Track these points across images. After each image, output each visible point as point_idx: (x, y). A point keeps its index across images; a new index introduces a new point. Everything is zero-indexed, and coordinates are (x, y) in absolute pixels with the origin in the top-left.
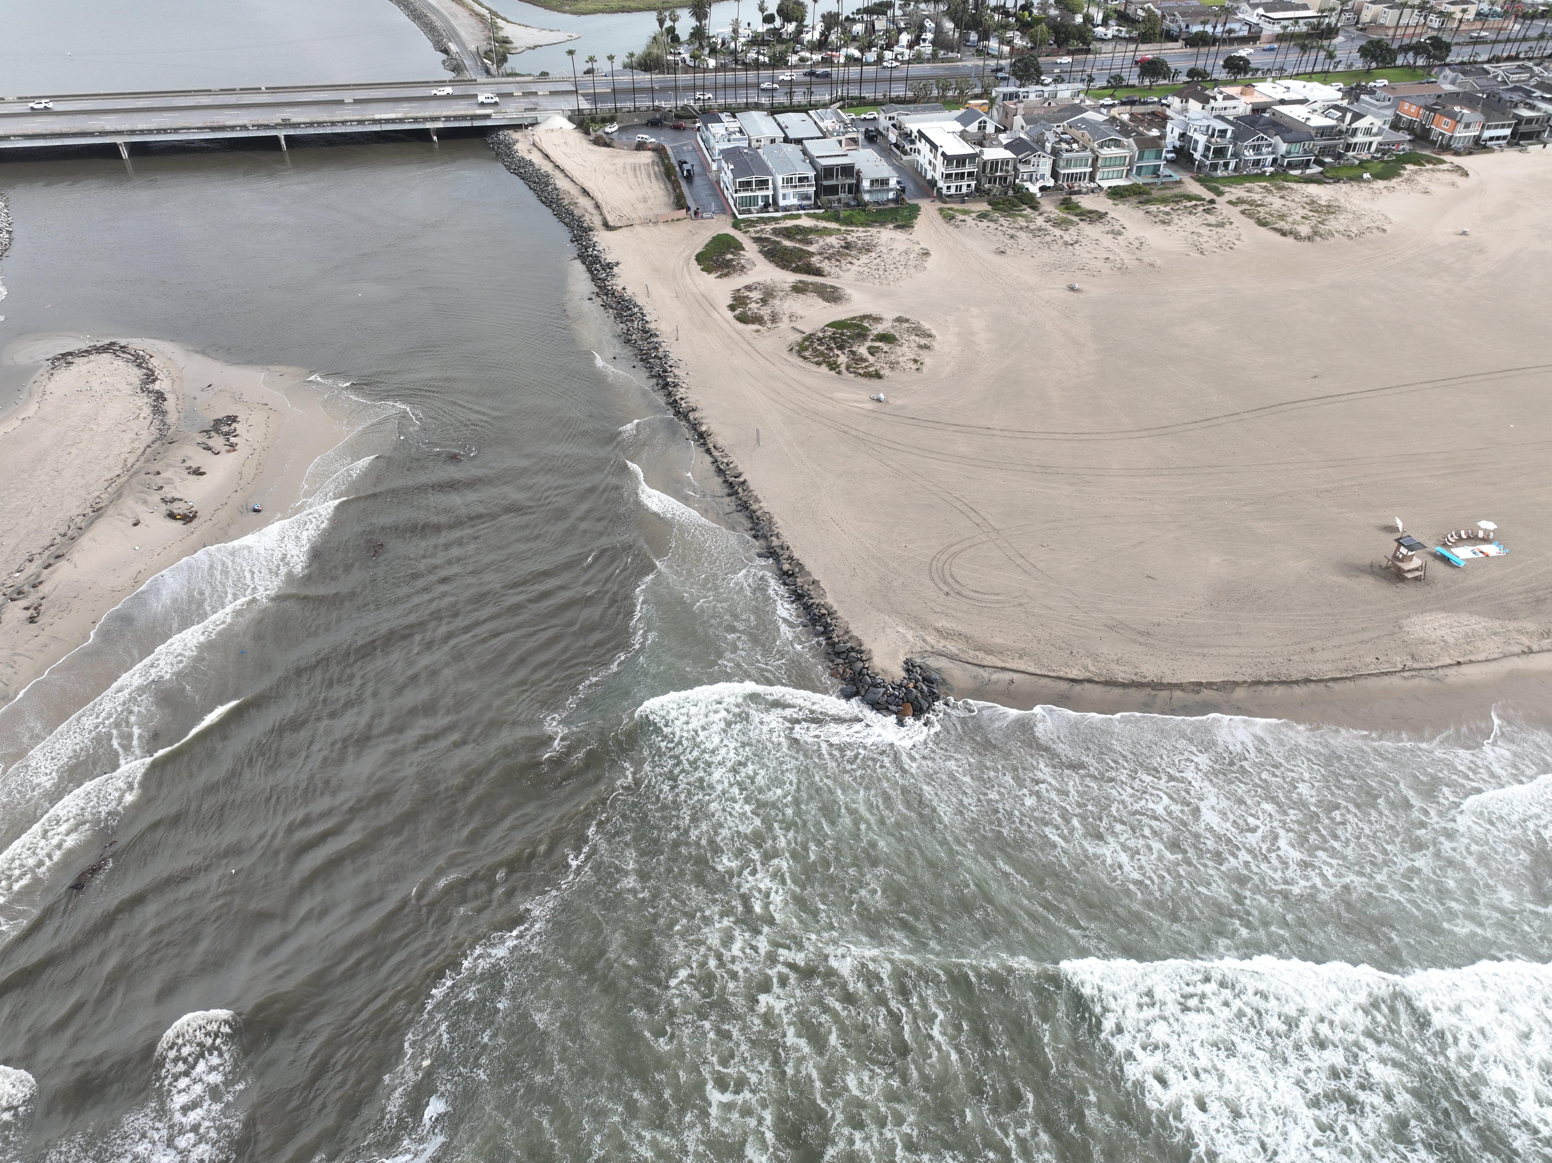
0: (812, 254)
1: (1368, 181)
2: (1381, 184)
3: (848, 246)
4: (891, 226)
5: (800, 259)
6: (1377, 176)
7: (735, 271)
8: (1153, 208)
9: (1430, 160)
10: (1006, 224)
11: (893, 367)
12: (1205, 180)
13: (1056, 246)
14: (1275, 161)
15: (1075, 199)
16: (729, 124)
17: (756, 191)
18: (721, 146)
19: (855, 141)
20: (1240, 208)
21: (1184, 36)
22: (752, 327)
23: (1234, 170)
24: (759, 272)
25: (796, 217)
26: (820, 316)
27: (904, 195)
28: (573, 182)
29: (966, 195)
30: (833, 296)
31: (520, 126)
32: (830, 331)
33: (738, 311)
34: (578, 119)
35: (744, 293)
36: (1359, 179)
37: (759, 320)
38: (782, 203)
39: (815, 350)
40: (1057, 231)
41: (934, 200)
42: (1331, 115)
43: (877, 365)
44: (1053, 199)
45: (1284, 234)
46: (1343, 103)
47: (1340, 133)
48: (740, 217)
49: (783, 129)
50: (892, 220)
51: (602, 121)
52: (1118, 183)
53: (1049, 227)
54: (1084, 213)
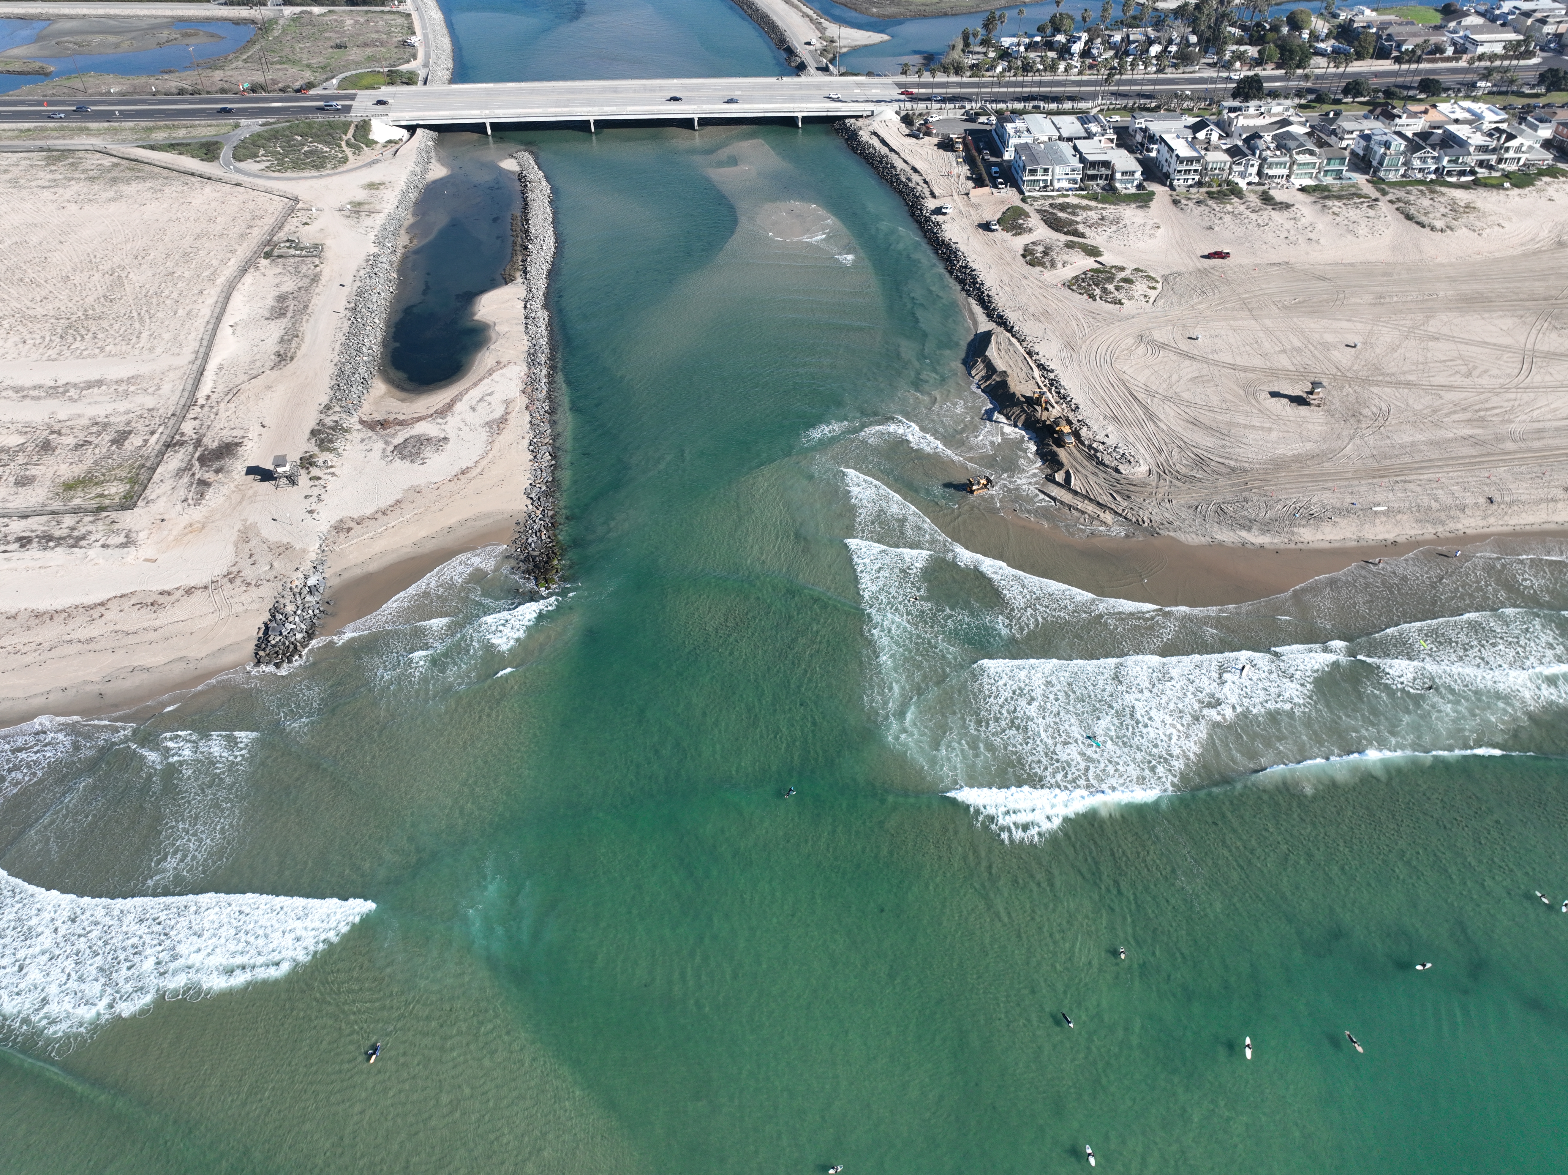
0: (1078, 223)
1: (1507, 189)
2: (1517, 191)
3: (1103, 218)
4: (1134, 206)
5: (1071, 225)
6: (1515, 185)
7: (1025, 231)
8: (1329, 203)
10: (1217, 209)
11: (1130, 298)
12: (1377, 182)
13: (1250, 227)
14: (1437, 170)
15: (1272, 192)
16: (1019, 124)
17: (1039, 176)
18: (1013, 141)
19: (1112, 141)
20: (1396, 206)
21: (1395, 54)
22: (1038, 269)
23: (1403, 176)
24: (1041, 232)
25: (1067, 196)
26: (1083, 263)
27: (1145, 184)
28: (906, 162)
29: (1191, 186)
30: (1093, 252)
31: (861, 117)
32: (1090, 274)
33: (1028, 258)
34: (903, 113)
35: (1031, 247)
36: (1499, 186)
37: (1043, 265)
38: (1057, 185)
39: (1079, 286)
40: (1254, 216)
41: (1167, 189)
42: (1490, 135)
43: (1120, 297)
44: (1255, 192)
45: (1423, 226)
46: (1504, 126)
47: (1494, 150)
48: (1027, 194)
49: (1058, 129)
50: (1135, 202)
51: (920, 115)
52: (1308, 182)
53: (1247, 212)
54: (1276, 204)
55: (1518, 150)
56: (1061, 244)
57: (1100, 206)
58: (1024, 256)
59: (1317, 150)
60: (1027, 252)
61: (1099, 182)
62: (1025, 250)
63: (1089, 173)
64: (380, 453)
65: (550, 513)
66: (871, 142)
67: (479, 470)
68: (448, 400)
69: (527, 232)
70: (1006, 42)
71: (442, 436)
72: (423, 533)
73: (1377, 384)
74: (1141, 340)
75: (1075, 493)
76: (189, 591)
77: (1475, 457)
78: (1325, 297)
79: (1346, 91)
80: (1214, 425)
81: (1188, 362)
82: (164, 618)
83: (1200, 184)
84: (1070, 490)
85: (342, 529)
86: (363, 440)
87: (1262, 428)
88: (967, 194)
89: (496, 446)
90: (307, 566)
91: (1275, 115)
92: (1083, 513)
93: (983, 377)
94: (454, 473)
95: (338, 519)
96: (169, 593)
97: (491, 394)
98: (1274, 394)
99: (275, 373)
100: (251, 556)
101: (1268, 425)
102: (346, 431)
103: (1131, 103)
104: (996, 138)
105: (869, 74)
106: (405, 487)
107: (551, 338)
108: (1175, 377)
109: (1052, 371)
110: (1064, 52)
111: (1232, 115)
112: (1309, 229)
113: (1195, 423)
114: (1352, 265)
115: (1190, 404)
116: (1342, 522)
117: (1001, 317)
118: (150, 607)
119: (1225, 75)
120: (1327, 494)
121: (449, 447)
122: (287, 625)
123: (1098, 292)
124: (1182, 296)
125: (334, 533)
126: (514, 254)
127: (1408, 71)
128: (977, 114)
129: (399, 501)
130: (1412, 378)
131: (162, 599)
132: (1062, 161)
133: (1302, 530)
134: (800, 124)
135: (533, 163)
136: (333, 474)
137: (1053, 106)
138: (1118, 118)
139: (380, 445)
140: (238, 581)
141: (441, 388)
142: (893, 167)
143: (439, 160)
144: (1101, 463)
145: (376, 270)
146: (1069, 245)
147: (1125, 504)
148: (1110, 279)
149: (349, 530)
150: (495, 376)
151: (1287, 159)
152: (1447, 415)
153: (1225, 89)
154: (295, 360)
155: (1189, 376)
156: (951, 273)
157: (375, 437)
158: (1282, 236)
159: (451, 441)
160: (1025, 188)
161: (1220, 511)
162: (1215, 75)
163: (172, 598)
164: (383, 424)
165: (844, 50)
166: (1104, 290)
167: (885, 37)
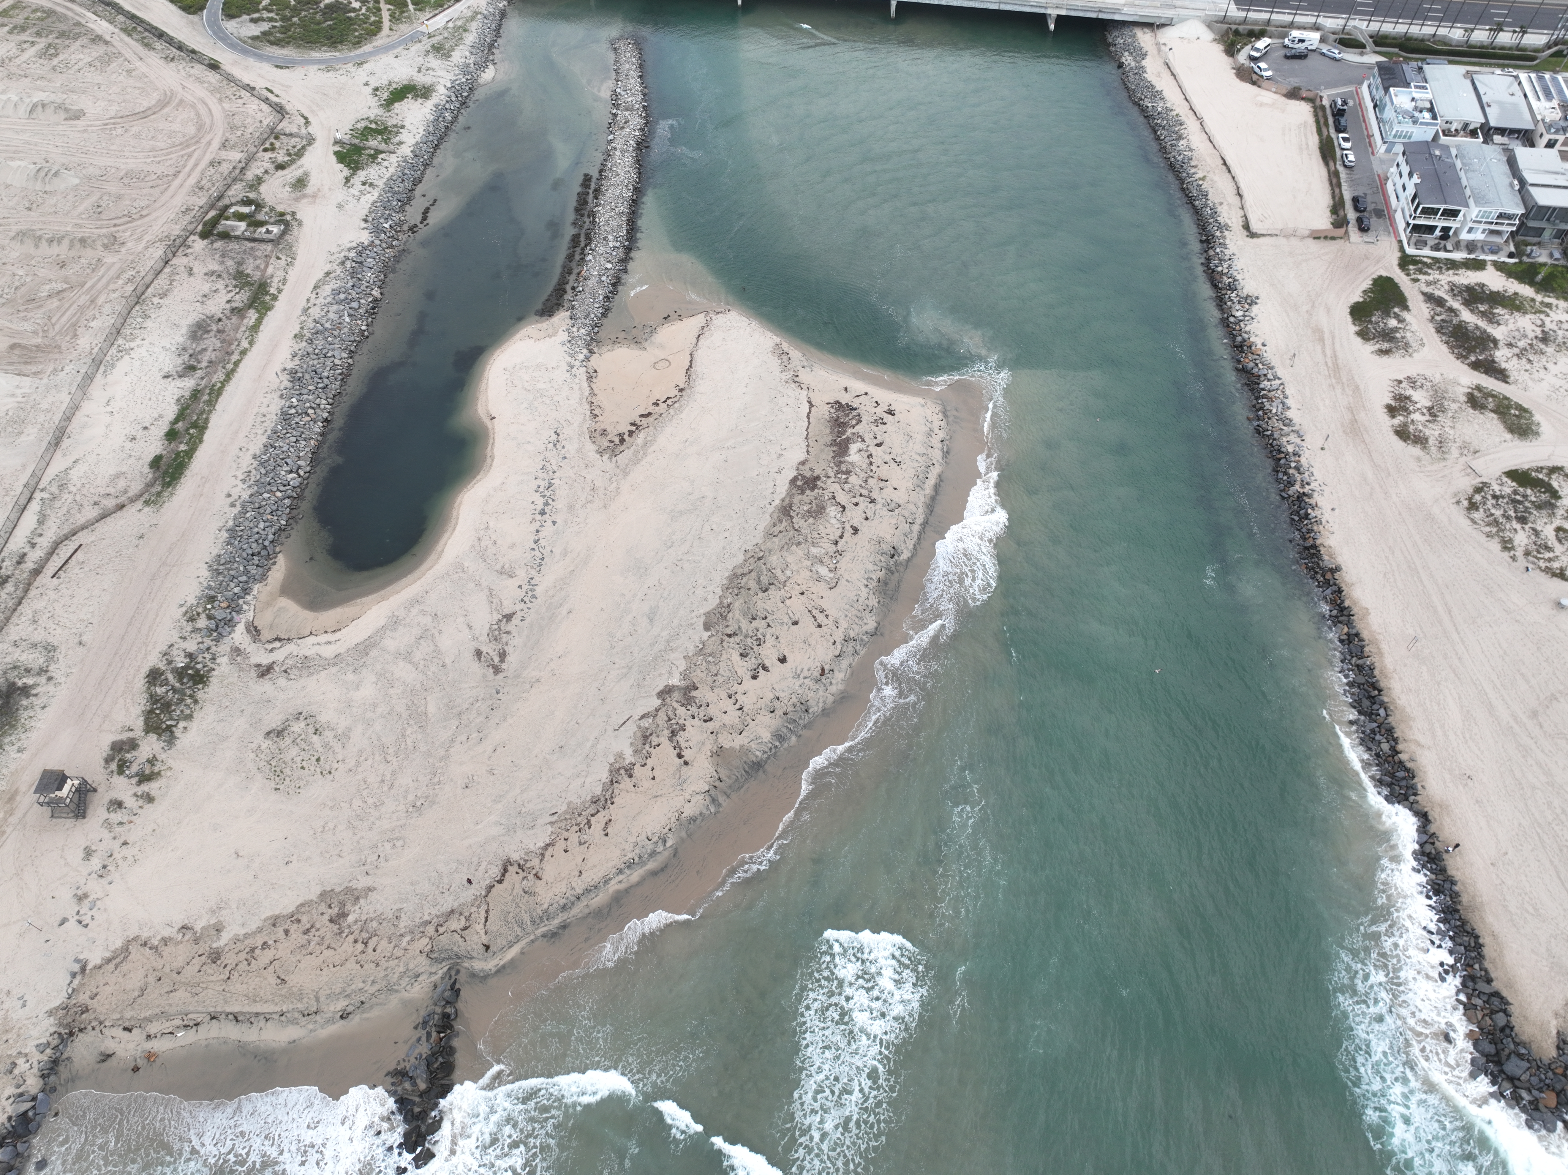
0: (1498, 343)
3: (1546, 336)
5: (1484, 349)
7: (1399, 347)
16: (1417, 88)
17: (1437, 221)
24: (1426, 356)
28: (1211, 140)
31: (1151, 25)
33: (1398, 420)
34: (1222, 27)
35: (1405, 390)
37: (1423, 443)
38: (1465, 237)
39: (1488, 514)
48: (1410, 252)
49: (1484, 108)
51: (1249, 35)
56: (1460, 393)
60: (1397, 403)
62: (1394, 397)
63: (1532, 224)
64: (237, 748)
66: (1160, 85)
68: (378, 624)
99: (139, 512)
102: (202, 681)
123: (1521, 537)
134: (1052, 27)
146: (1476, 400)
148: (1548, 505)
154: (180, 482)
160: (1408, 236)
166: (1535, 535)
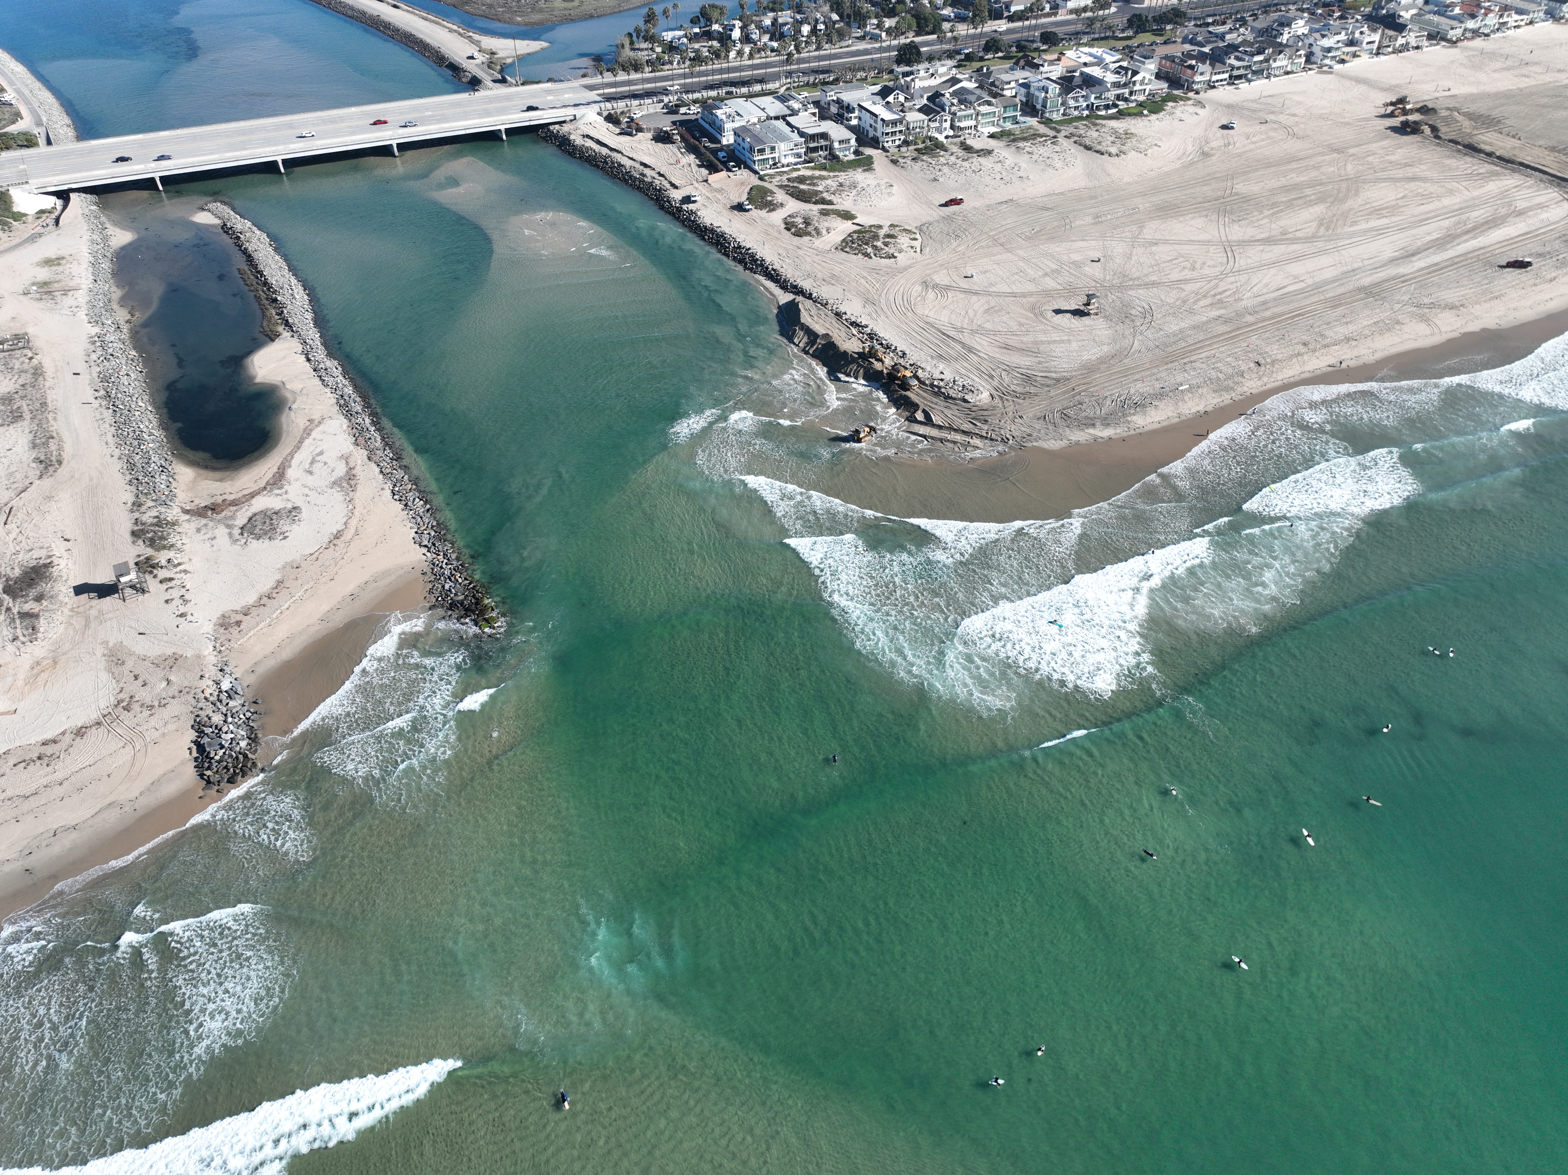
0: (822, 192)
1: (1146, 116)
2: (1154, 117)
3: (841, 185)
4: (861, 170)
5: (816, 195)
6: (1152, 112)
7: (777, 207)
8: (1021, 144)
9: (1182, 99)
10: (933, 163)
11: (900, 251)
12: (1047, 122)
13: (968, 174)
14: (1088, 106)
15: (969, 142)
16: (726, 109)
17: (767, 155)
18: (729, 126)
19: (814, 114)
20: (1073, 140)
21: (1006, 14)
22: (806, 239)
23: (1064, 115)
24: (793, 206)
25: (799, 170)
26: (845, 228)
27: (861, 149)
28: (631, 159)
29: (899, 146)
30: (847, 216)
31: (564, 122)
32: (855, 236)
33: (793, 230)
34: (605, 114)
35: (790, 220)
36: (1141, 114)
37: (809, 234)
38: (785, 161)
39: (851, 247)
40: (965, 164)
41: (880, 151)
42: (1118, 73)
43: (891, 251)
44: (955, 144)
45: (1102, 154)
46: (1125, 64)
47: (1125, 85)
48: (762, 173)
49: (763, 109)
50: (859, 166)
51: (622, 113)
52: (993, 130)
53: (959, 162)
54: (977, 151)
55: (1142, 82)
56: (815, 213)
57: (832, 174)
58: (788, 229)
59: (993, 100)
60: (789, 225)
61: (821, 153)
62: (786, 224)
63: (812, 145)
64: (227, 539)
65: (454, 556)
66: (587, 145)
67: (352, 531)
68: (275, 469)
69: (265, 283)
70: (668, 36)
71: (289, 506)
72: (325, 607)
73: (1131, 288)
74: (927, 286)
75: (940, 427)
76: (80, 732)
77: (1230, 332)
78: (1056, 224)
79: (987, 48)
80: (1024, 346)
81: (974, 298)
82: (61, 769)
83: (906, 143)
84: (934, 425)
85: (229, 624)
86: (198, 530)
87: (1063, 341)
88: (706, 181)
89: (357, 502)
90: (211, 672)
91: (941, 76)
92: (955, 443)
93: (807, 344)
94: (327, 541)
95: (219, 614)
96: (55, 741)
97: (321, 453)
98: (1058, 312)
99: (47, 482)
100: (136, 677)
101: (1065, 338)
102: (174, 524)
103: (812, 79)
104: (707, 126)
105: (550, 80)
106: (279, 566)
107: (356, 387)
108: (971, 313)
109: (867, 326)
110: (725, 39)
111: (908, 79)
112: (1016, 168)
113: (1007, 347)
114: (1062, 193)
115: (995, 333)
116: (1161, 404)
117: (796, 287)
118: (38, 763)
119: (877, 45)
120: (1139, 385)
121: (304, 515)
122: (223, 736)
123: (870, 250)
124: (942, 242)
125: (222, 630)
126: (263, 310)
127: (1023, 28)
128: (677, 106)
129: (280, 583)
130: (1154, 278)
131: (49, 750)
132: (783, 138)
133: (1134, 418)
134: (504, 137)
135: (232, 213)
136: (185, 572)
137: (744, 90)
138: (806, 94)
139: (221, 531)
140: (136, 707)
141: (257, 458)
142: (620, 165)
143: (116, 224)
144: (948, 397)
145: (110, 351)
146: (824, 213)
147: (986, 427)
148: (876, 237)
149: (238, 623)
150: (314, 434)
151: (972, 111)
152: (1195, 303)
153: (889, 58)
154: (65, 463)
155: (982, 309)
156: (727, 256)
157: (211, 524)
158: (998, 178)
159: (304, 509)
160: (756, 167)
161: (1065, 416)
162: (869, 46)
163: (63, 745)
164: (214, 508)
165: (509, 61)
166: (875, 247)
167: (545, 44)
